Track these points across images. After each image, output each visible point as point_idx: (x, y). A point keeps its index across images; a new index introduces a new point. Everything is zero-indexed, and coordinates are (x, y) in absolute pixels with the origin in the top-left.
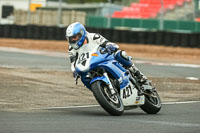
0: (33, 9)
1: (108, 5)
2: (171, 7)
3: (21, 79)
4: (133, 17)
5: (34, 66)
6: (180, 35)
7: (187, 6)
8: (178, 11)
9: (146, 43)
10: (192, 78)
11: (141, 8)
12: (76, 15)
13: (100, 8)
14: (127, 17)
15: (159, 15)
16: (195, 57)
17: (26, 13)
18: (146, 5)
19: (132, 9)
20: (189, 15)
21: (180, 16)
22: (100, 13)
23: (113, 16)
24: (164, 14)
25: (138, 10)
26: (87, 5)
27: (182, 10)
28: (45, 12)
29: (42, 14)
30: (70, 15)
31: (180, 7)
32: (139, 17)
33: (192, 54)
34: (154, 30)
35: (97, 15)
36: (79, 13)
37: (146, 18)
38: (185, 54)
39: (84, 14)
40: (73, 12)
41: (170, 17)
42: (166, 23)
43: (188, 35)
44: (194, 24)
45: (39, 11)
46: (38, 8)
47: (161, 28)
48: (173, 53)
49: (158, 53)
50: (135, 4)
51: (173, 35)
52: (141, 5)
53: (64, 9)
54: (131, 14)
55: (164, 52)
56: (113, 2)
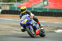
1: (16, 3)
2: (36, 4)
6: (39, 12)
7: (41, 3)
11: (27, 4)
12: (6, 6)
13: (14, 4)
15: (32, 6)
16: (43, 19)
18: (28, 3)
20: (41, 6)
21: (39, 6)
22: (14, 6)
23: (18, 7)
24: (34, 6)
25: (26, 4)
26: (10, 3)
27: (39, 5)
30: (5, 6)
33: (42, 18)
34: (31, 11)
35: (13, 6)
36: (7, 6)
37: (28, 7)
38: (40, 18)
39: (9, 6)
40: (5, 5)
41: (36, 7)
42: (34, 9)
43: (41, 12)
50: (24, 3)
51: (36, 12)
52: (26, 3)
53: (2, 5)
56: (18, 2)
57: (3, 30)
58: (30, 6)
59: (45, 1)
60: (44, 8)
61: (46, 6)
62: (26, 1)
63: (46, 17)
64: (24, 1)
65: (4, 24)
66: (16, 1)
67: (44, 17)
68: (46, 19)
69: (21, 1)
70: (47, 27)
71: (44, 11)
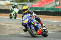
0: (6, 5)
1: (29, 3)
2: (48, 4)
3: (2, 25)
4: (36, 7)
5: (6, 22)
6: (51, 12)
7: (53, 3)
8: (50, 5)
9: (40, 14)
10: (54, 25)
11: (39, 4)
12: (19, 6)
13: (26, 4)
14: (34, 7)
15: (44, 6)
16: (55, 19)
17: (4, 5)
18: (40, 3)
19: (36, 4)
20: (54, 6)
23: (30, 6)
24: (46, 6)
25: (38, 5)
26: (22, 3)
27: (51, 5)
28: (9, 5)
29: (9, 6)
31: (51, 4)
32: (38, 7)
33: (54, 18)
34: (43, 11)
37: (40, 7)
38: (52, 18)
39: (21, 6)
41: (48, 7)
42: (47, 9)
43: (53, 12)
44: (55, 9)
45: (8, 5)
46: (7, 4)
47: (45, 10)
48: (49, 18)
49: (44, 18)
50: (37, 3)
51: (49, 12)
52: (39, 3)
54: (36, 6)
55: (46, 17)
56: (30, 2)
57: (16, 30)
58: (43, 6)
59: (57, 1)
60: (56, 8)
61: (58, 6)
62: (38, 1)
63: (58, 17)
64: (36, 1)
65: (16, 24)
66: (29, 1)
67: (56, 17)
68: (58, 19)
69: (34, 1)
70: (59, 27)
71: (56, 11)
